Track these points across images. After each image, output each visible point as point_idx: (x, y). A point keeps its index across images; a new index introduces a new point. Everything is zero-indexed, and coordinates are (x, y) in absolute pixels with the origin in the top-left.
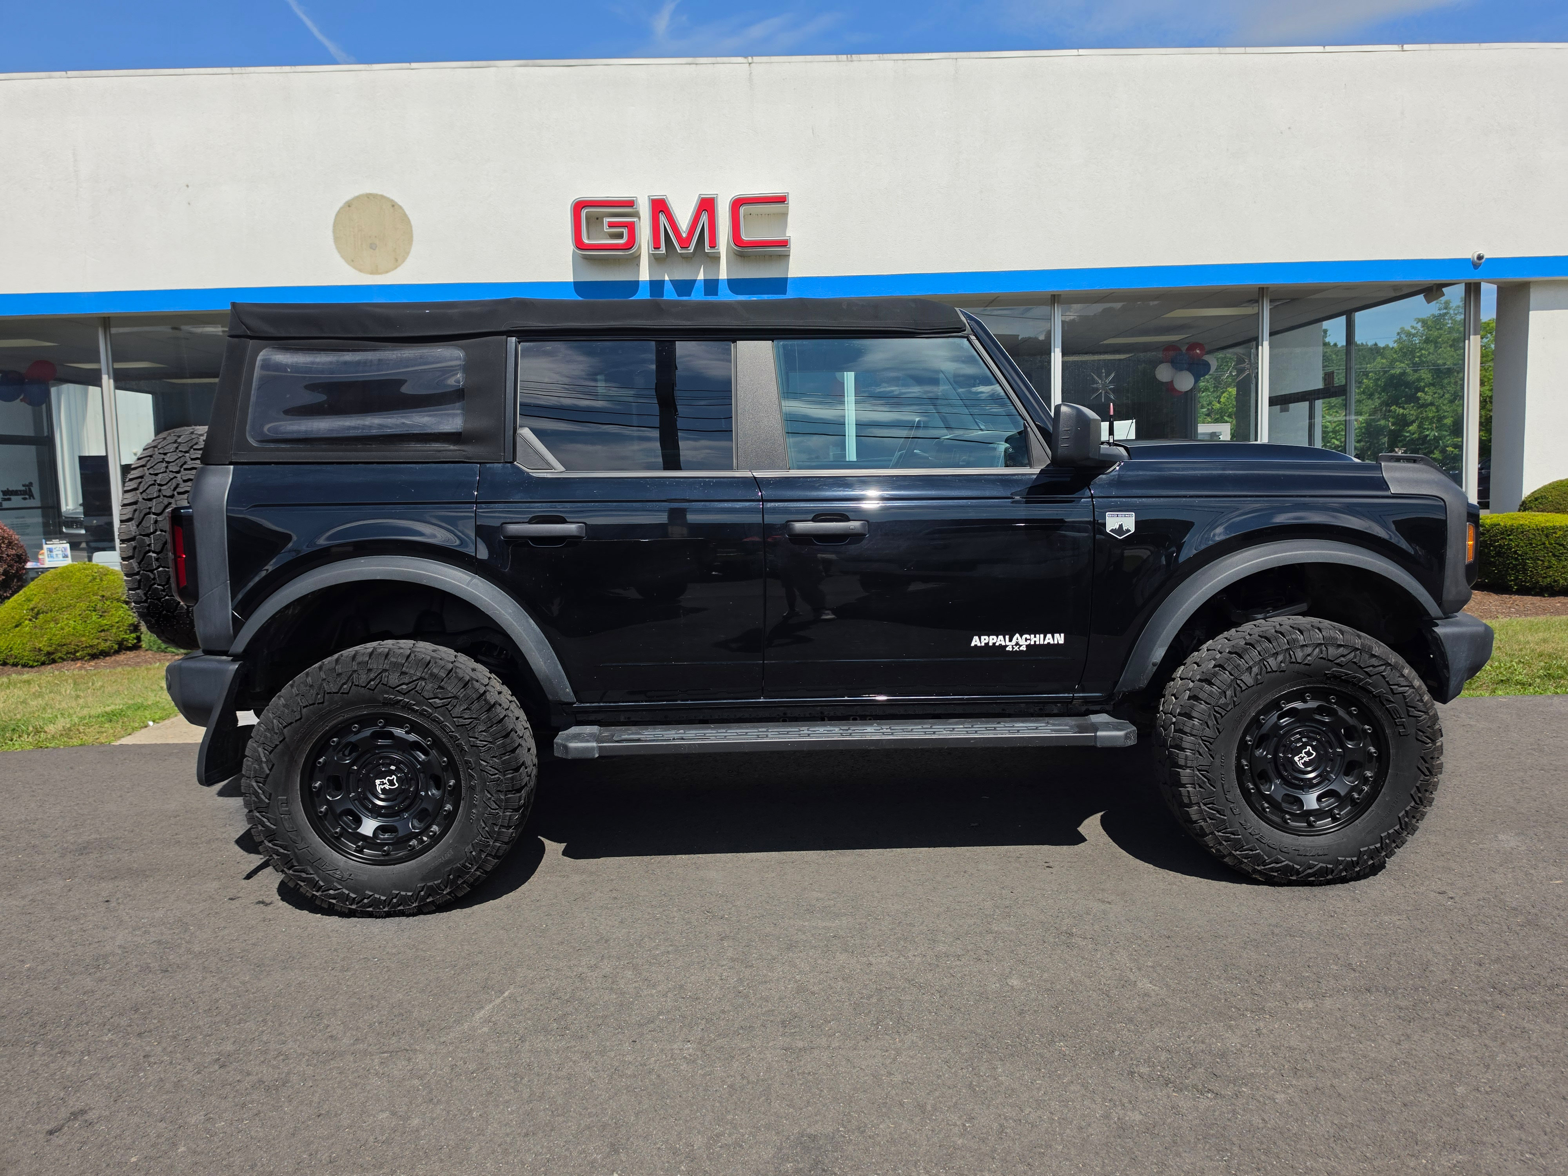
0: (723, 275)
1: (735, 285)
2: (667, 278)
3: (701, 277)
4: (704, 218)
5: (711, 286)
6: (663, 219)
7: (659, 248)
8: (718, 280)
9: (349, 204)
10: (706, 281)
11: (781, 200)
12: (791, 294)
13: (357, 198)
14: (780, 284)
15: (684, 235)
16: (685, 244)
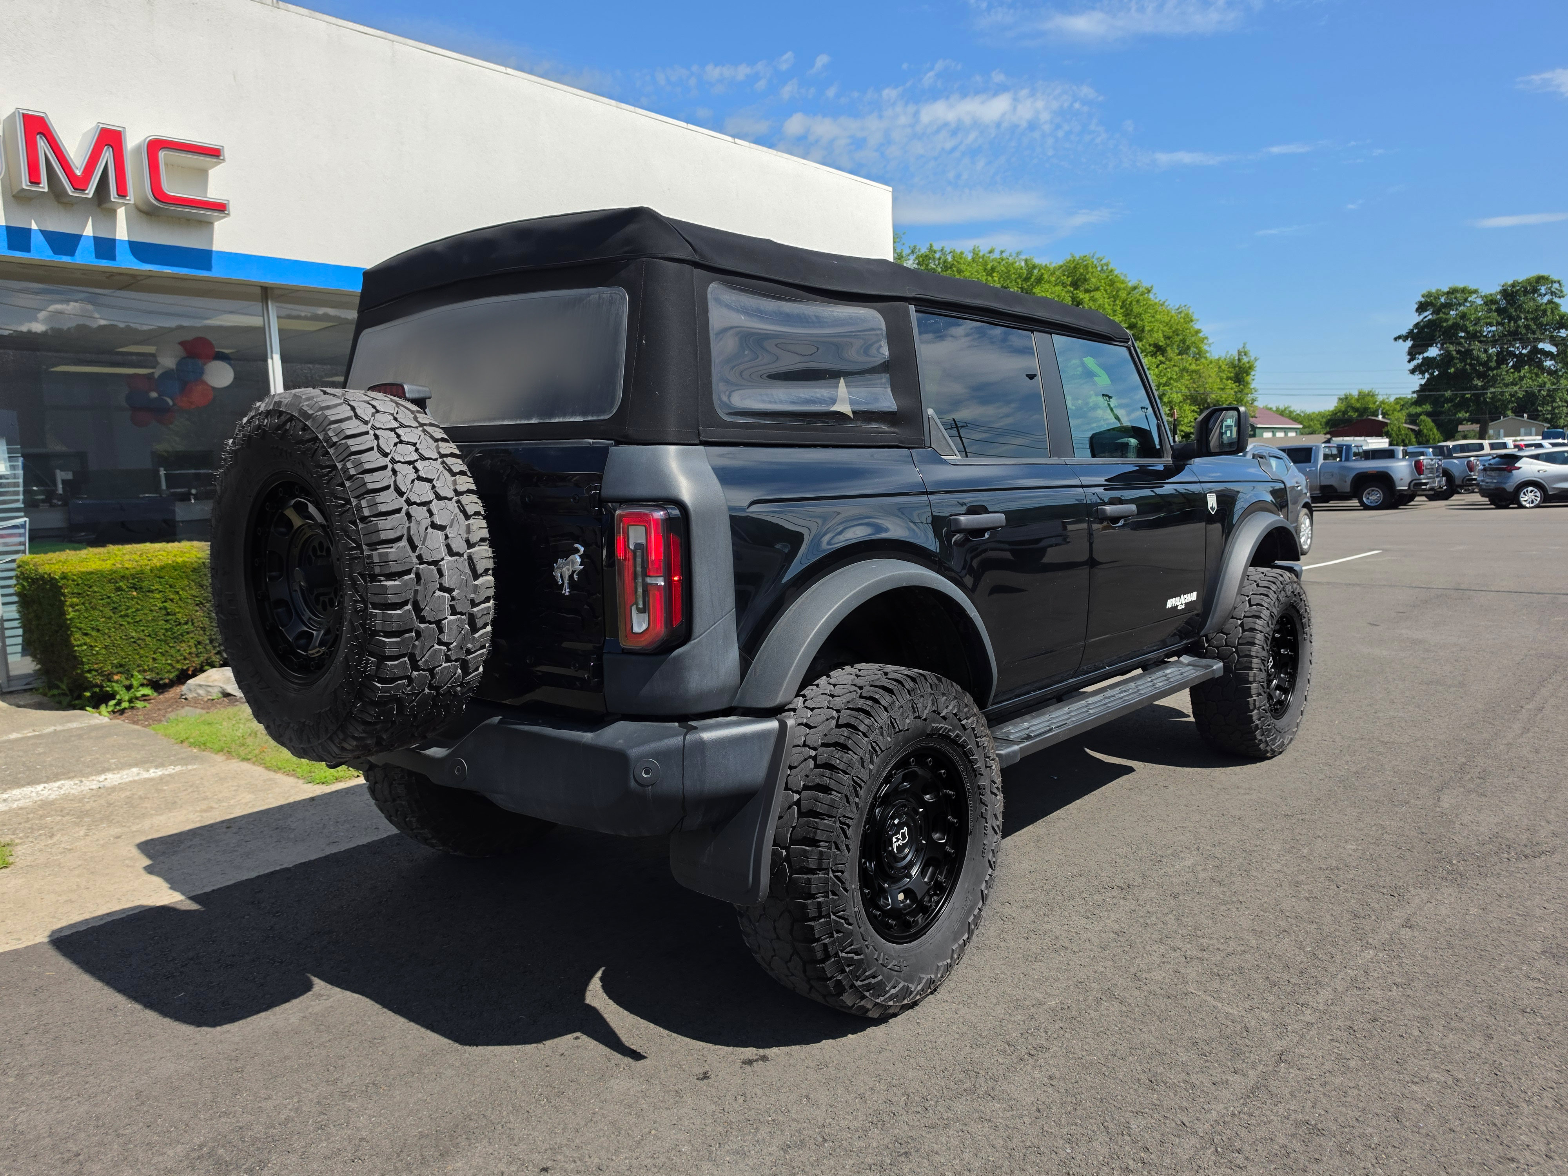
0: (122, 234)
1: (138, 249)
2: (34, 226)
3: (88, 231)
4: (108, 154)
5: (105, 246)
6: (42, 144)
7: (39, 183)
8: (114, 240)
10: (97, 239)
11: (215, 153)
12: (217, 272)
15: (78, 173)
16: (79, 184)
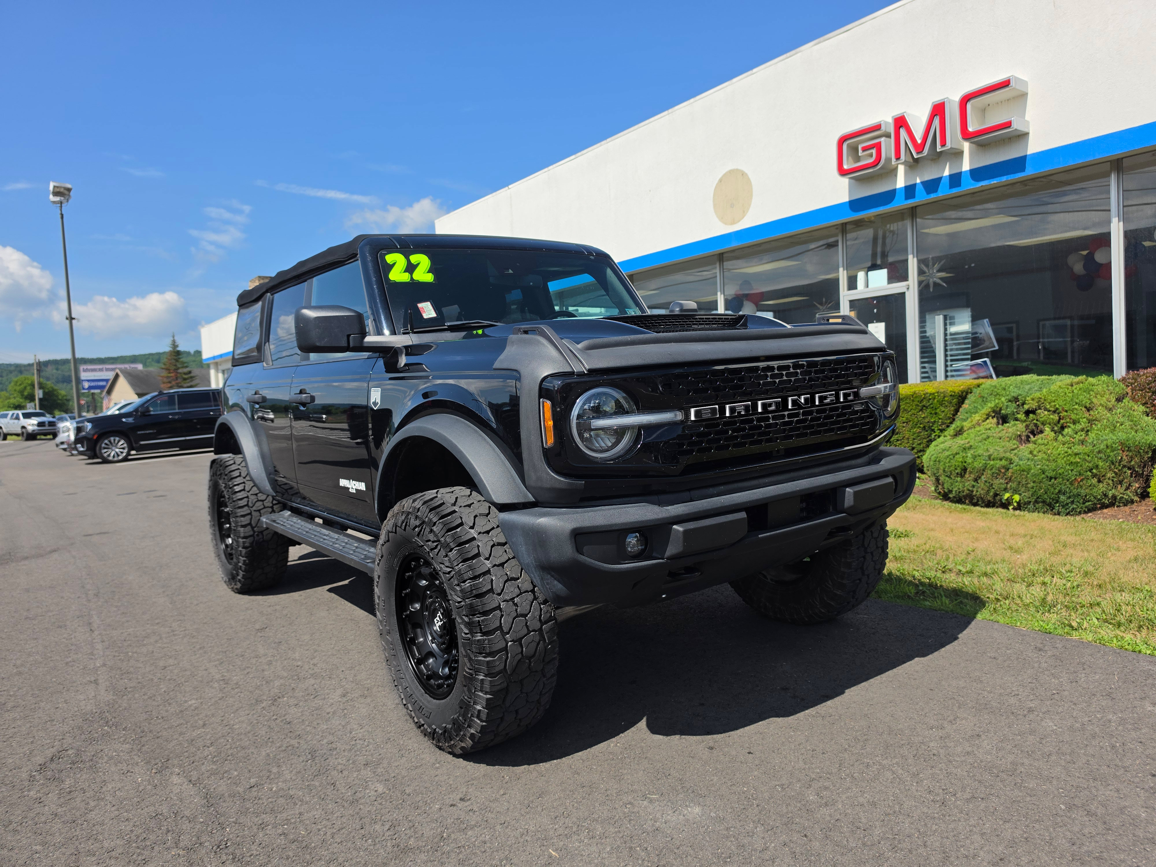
0: (966, 166)
1: (976, 173)
2: (918, 181)
3: (947, 173)
4: (937, 121)
5: (955, 179)
6: (903, 133)
7: (900, 158)
8: (961, 173)
9: (720, 181)
10: (951, 176)
11: (1006, 85)
12: (1030, 171)
13: (724, 175)
14: (1020, 163)
15: (919, 141)
16: (920, 148)
